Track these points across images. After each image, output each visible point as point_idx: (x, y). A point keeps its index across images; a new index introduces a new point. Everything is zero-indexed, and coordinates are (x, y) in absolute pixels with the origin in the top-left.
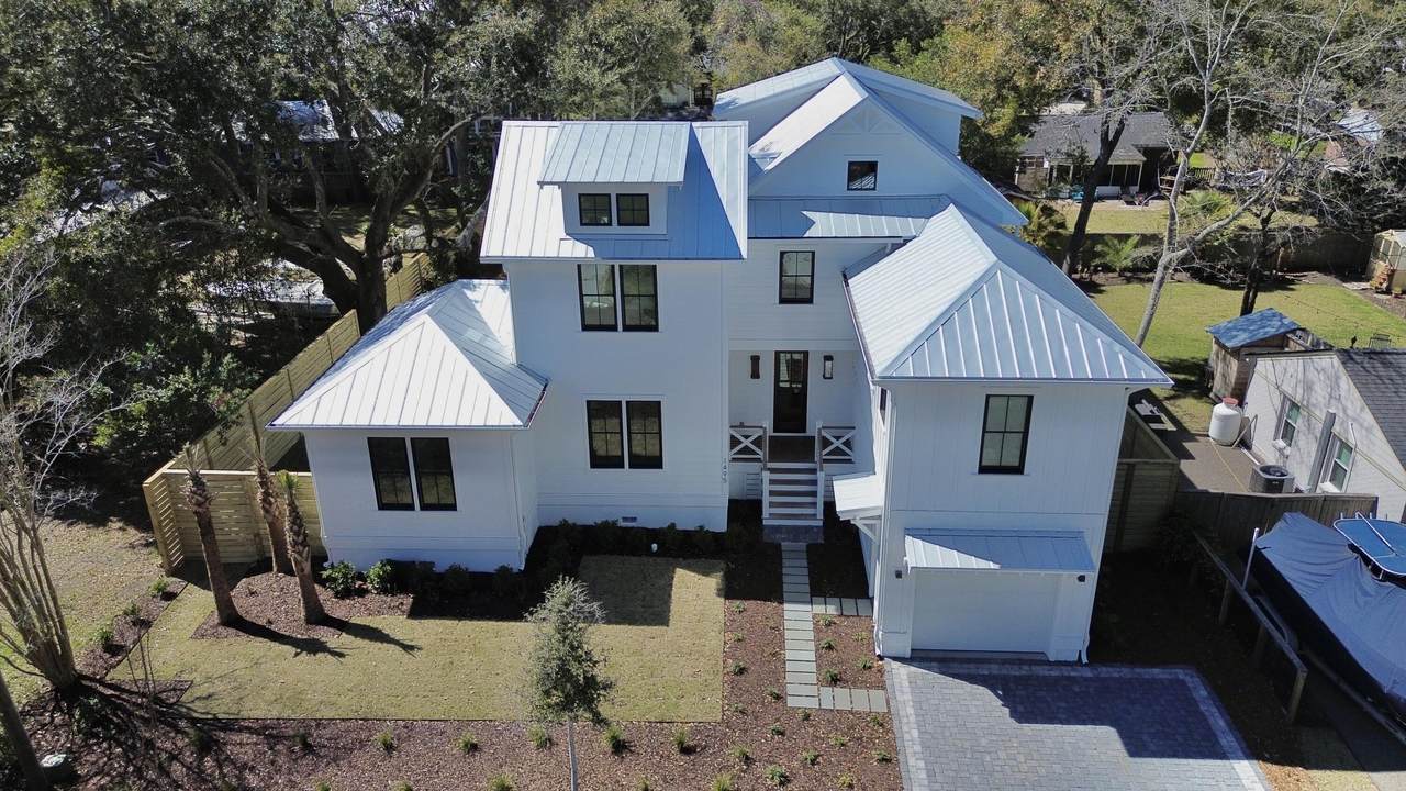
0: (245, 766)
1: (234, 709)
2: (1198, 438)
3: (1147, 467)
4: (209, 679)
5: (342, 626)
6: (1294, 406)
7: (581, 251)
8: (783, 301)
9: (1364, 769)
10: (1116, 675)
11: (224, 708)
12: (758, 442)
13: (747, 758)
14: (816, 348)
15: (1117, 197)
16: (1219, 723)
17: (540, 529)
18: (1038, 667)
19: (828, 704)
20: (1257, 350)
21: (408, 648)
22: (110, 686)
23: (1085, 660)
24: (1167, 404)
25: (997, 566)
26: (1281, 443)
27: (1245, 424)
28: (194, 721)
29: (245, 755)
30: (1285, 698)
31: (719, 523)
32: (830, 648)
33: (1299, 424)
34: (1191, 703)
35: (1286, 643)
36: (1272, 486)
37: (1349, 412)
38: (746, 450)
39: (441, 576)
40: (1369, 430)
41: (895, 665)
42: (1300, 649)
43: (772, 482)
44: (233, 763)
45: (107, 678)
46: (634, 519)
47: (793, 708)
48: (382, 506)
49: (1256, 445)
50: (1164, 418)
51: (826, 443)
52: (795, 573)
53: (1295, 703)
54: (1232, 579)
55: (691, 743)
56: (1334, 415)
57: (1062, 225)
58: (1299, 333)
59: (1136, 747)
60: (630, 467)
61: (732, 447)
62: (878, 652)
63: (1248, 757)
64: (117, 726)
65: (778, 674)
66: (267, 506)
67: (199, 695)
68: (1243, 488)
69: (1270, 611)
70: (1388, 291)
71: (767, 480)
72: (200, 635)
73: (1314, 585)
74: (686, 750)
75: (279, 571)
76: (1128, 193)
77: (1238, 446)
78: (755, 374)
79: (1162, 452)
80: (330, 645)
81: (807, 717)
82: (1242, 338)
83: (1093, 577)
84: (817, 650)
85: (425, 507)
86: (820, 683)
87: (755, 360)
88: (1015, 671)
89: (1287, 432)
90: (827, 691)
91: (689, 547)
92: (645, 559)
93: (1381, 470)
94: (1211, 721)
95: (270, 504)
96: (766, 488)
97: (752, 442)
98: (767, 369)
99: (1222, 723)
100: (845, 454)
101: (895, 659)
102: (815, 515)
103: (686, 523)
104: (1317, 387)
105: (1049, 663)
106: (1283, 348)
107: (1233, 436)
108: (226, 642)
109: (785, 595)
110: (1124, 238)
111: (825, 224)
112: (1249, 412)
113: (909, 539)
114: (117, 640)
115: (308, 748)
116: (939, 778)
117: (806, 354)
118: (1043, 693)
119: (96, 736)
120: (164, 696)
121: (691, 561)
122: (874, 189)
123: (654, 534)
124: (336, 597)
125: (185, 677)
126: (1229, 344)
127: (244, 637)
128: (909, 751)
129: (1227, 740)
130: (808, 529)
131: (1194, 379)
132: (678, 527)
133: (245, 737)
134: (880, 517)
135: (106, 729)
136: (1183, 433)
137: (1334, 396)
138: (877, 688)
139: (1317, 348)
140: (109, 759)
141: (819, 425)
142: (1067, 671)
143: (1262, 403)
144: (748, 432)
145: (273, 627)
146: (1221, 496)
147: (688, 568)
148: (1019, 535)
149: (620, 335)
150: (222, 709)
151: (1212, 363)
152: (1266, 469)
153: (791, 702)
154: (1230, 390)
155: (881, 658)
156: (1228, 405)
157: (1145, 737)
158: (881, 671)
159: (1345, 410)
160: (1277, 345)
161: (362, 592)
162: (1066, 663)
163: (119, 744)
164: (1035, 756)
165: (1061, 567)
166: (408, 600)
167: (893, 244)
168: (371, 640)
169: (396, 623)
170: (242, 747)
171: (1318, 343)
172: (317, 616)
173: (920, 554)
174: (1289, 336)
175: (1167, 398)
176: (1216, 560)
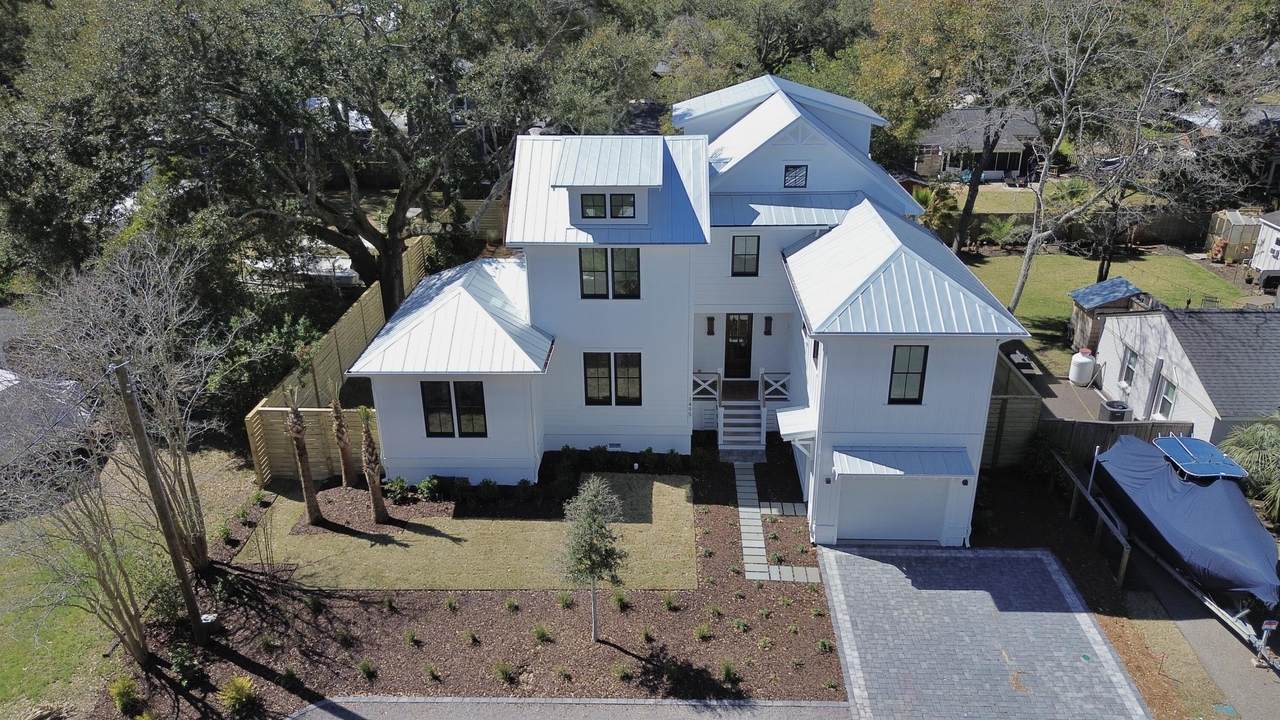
0: (348, 622)
1: (333, 583)
2: (1061, 381)
3: (1016, 401)
4: (309, 563)
5: (403, 525)
6: (1134, 354)
7: (584, 238)
8: (734, 274)
9: (1171, 618)
10: (990, 555)
11: (325, 583)
12: (713, 385)
13: (719, 614)
14: (760, 310)
15: (1001, 180)
16: (1066, 586)
17: (545, 453)
18: (932, 551)
19: (775, 577)
20: (1106, 311)
21: (457, 540)
22: (237, 568)
23: (968, 545)
24: (1038, 355)
25: (902, 473)
26: (1124, 384)
27: (1097, 369)
28: (305, 592)
29: (348, 615)
30: (1115, 570)
31: (685, 448)
32: (775, 538)
33: (1137, 369)
34: (1045, 574)
35: (1119, 532)
36: (1114, 416)
37: (1174, 359)
38: (704, 391)
39: (475, 488)
40: (1187, 372)
41: (825, 550)
42: (1129, 535)
43: (726, 416)
44: (341, 621)
45: (233, 562)
46: (618, 445)
47: (750, 580)
48: (430, 434)
49: (1105, 386)
50: (1033, 365)
51: (767, 385)
52: (746, 485)
53: (1122, 572)
54: (1078, 483)
55: (677, 605)
56: (1162, 361)
57: (954, 208)
58: (1142, 296)
59: (1004, 604)
60: (617, 404)
61: (694, 389)
62: (812, 540)
63: (1086, 612)
64: (247, 596)
65: (738, 555)
66: (340, 435)
67: (305, 573)
68: (1092, 417)
69: (1108, 509)
70: (1222, 261)
71: (721, 415)
72: (295, 532)
73: (1138, 487)
74: (675, 609)
75: (348, 485)
76: (1010, 177)
77: (1092, 387)
78: (711, 332)
79: (1029, 390)
80: (396, 538)
81: (761, 586)
82: (1097, 301)
83: (973, 480)
84: (766, 540)
85: (462, 435)
86: (770, 563)
87: (711, 320)
88: (915, 554)
89: (1128, 375)
90: (774, 569)
91: (663, 466)
92: (630, 475)
93: (1197, 403)
94: (1060, 586)
95: (343, 433)
96: (721, 421)
97: (709, 385)
98: (720, 327)
99: (1068, 587)
100: (783, 394)
101: (825, 546)
102: (759, 442)
103: (660, 448)
104: (1150, 340)
105: (942, 548)
106: (1127, 308)
107: (1088, 379)
108: (317, 537)
109: (739, 501)
110: (1004, 217)
111: (769, 215)
112: (1100, 360)
113: (835, 453)
114: (234, 536)
115: (393, 609)
116: (860, 627)
117: (751, 316)
118: (937, 569)
119: (233, 603)
120: (278, 575)
121: (665, 476)
122: (805, 186)
123: (635, 457)
124: (395, 504)
125: (291, 561)
126: (1086, 307)
127: (330, 534)
128: (838, 609)
129: (1072, 598)
130: (754, 452)
131: (1058, 335)
132: (654, 451)
133: (345, 602)
134: (813, 439)
135: (240, 597)
136: (1048, 376)
137: (1163, 347)
138: (812, 566)
139: (1154, 309)
140: (247, 618)
141: (762, 371)
142: (954, 553)
143: (1109, 353)
144: (705, 377)
145: (350, 526)
146: (1073, 423)
147: (664, 482)
148: (919, 450)
149: (611, 302)
150: (324, 582)
151: (1073, 321)
152: (1111, 404)
153: (749, 576)
154: (1087, 342)
155: (814, 545)
156: (1084, 354)
157: (1011, 598)
158: (815, 554)
159: (1170, 357)
160: (1124, 306)
161: (416, 501)
162: (954, 548)
163: (252, 608)
164: (931, 611)
165: (949, 473)
166: (452, 506)
167: (821, 231)
168: (427, 534)
169: (445, 522)
170: (343, 609)
171: (1157, 305)
172: (383, 518)
173: (845, 465)
174: (1134, 299)
175: (1038, 350)
176: (1068, 471)
